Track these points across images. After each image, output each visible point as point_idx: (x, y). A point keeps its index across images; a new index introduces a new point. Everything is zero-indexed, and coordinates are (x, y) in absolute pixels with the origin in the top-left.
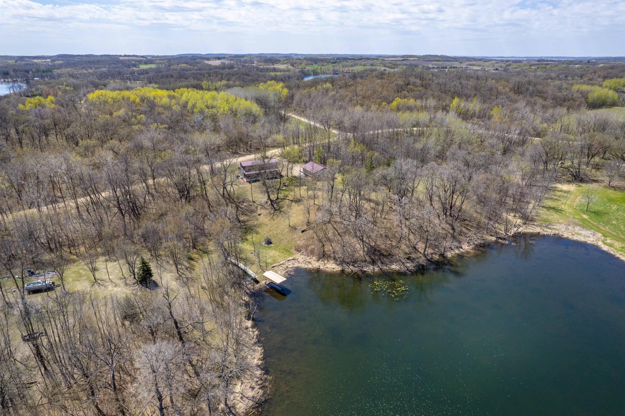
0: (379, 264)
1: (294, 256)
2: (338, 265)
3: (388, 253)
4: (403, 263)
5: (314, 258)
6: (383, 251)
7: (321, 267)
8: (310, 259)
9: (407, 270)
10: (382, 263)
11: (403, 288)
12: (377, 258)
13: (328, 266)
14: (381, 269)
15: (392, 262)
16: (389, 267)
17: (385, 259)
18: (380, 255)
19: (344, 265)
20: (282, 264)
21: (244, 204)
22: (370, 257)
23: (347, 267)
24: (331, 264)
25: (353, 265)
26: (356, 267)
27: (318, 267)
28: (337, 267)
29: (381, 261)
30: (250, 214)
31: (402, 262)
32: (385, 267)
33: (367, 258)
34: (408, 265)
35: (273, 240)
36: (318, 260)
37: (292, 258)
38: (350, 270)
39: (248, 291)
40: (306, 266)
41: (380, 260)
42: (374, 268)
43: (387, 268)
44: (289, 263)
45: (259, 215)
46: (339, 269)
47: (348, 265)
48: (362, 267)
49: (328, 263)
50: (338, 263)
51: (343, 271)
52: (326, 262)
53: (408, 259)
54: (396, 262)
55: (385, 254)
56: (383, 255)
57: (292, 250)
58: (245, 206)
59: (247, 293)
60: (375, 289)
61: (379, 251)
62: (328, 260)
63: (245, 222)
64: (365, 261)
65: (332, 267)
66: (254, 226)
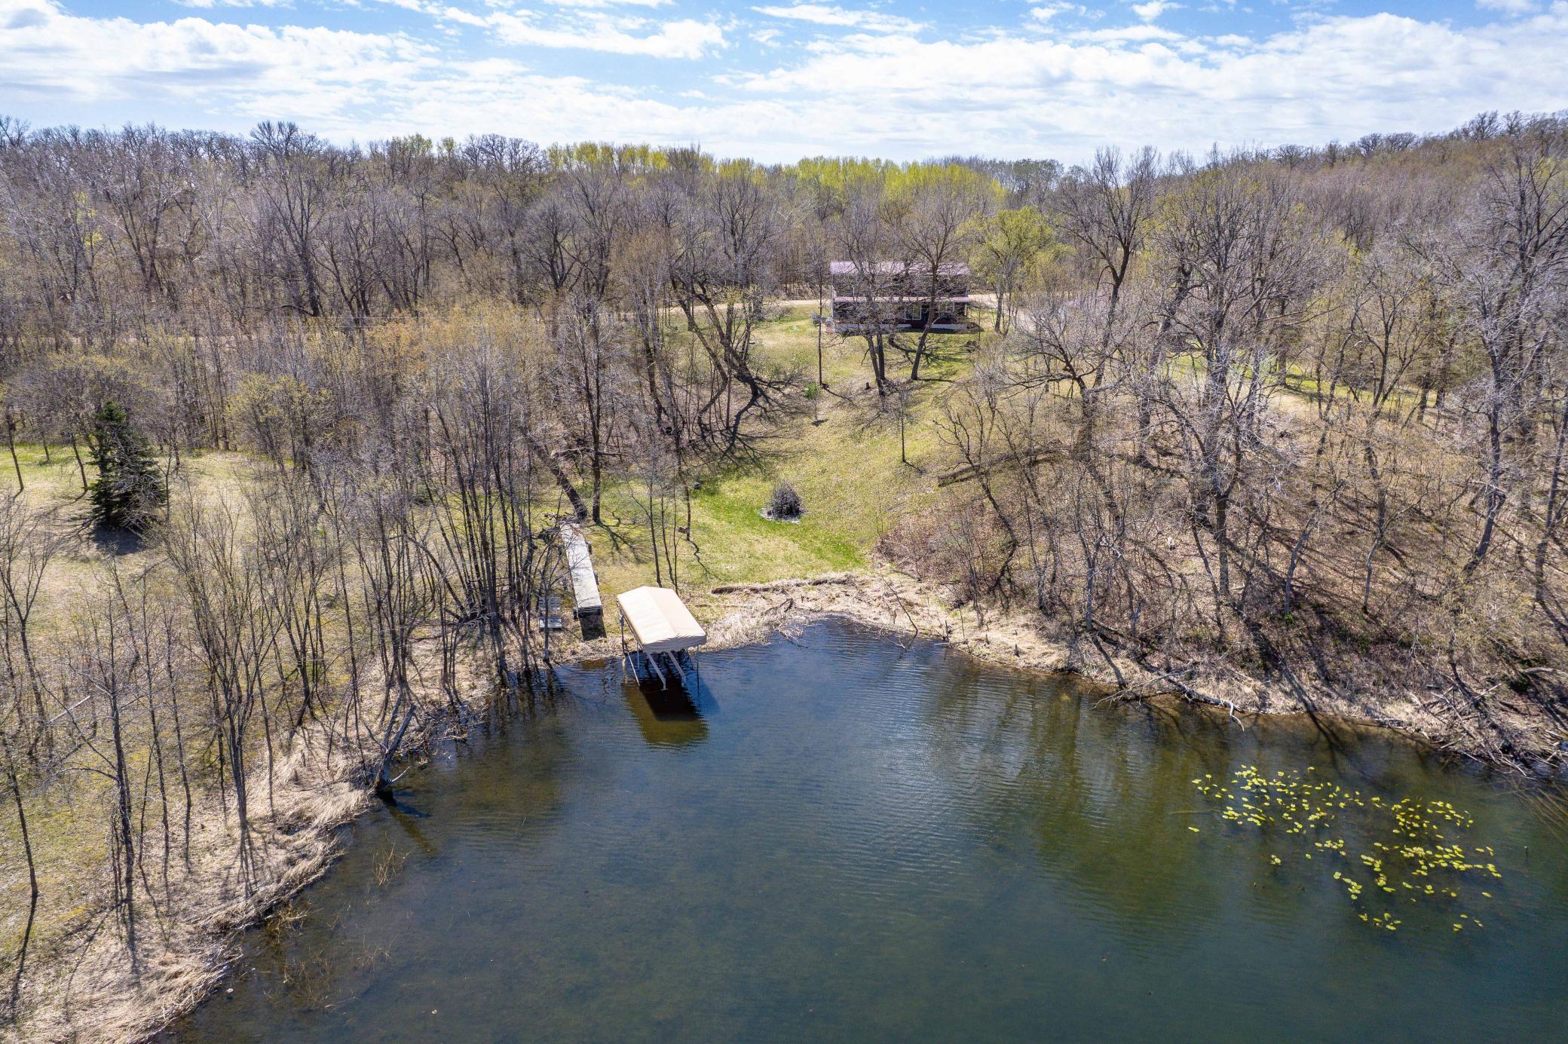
0: (1307, 677)
1: (857, 572)
2: (1053, 639)
3: (1374, 630)
4: (1478, 704)
5: (946, 592)
6: (1345, 616)
7: (957, 637)
8: (920, 592)
9: (1507, 749)
10: (1328, 679)
11: (1452, 855)
12: (1298, 644)
13: (995, 634)
14: (1312, 711)
15: (1394, 685)
16: (1368, 711)
17: (1354, 661)
18: (1321, 631)
19: (1086, 646)
20: (775, 589)
21: (787, 391)
22: (1253, 627)
23: (1100, 660)
24: (1012, 629)
25: (1140, 658)
26: (1151, 669)
27: (943, 632)
28: (1041, 647)
29: (1321, 667)
30: (786, 419)
31: (1468, 694)
32: (1342, 705)
33: (1236, 634)
34: (1516, 722)
35: (807, 505)
36: (959, 604)
37: (840, 575)
38: (1114, 679)
39: (514, 660)
40: (885, 620)
41: (1317, 656)
42: (1263, 696)
43: (1356, 712)
44: (813, 593)
45: (817, 423)
46: (1049, 661)
47: (1110, 650)
48: (1191, 676)
49: (1003, 621)
50: (1052, 627)
51: (1067, 674)
52: (990, 615)
53: (1519, 687)
54: (1423, 689)
55: (1356, 629)
56: (1343, 635)
57: (864, 550)
58: (788, 396)
59: (502, 667)
60: (1230, 812)
61: (1319, 610)
62: (1006, 609)
63: (752, 439)
64: (1220, 644)
65: (1012, 642)
66: (776, 455)
